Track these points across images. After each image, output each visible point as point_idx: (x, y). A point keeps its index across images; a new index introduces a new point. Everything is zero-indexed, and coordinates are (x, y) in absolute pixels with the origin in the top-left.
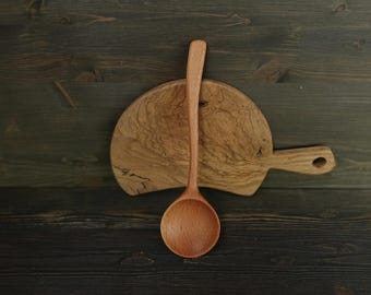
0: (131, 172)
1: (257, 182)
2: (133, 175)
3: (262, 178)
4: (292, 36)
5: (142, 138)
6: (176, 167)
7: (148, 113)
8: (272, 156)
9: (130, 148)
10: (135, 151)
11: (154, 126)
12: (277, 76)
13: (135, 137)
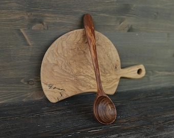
0: (54, 86)
1: (115, 85)
2: (55, 88)
3: (117, 83)
4: (132, 9)
5: (60, 63)
6: (78, 80)
7: (63, 47)
8: (121, 70)
9: (53, 70)
10: (56, 72)
11: (66, 55)
12: (127, 29)
13: (56, 63)
